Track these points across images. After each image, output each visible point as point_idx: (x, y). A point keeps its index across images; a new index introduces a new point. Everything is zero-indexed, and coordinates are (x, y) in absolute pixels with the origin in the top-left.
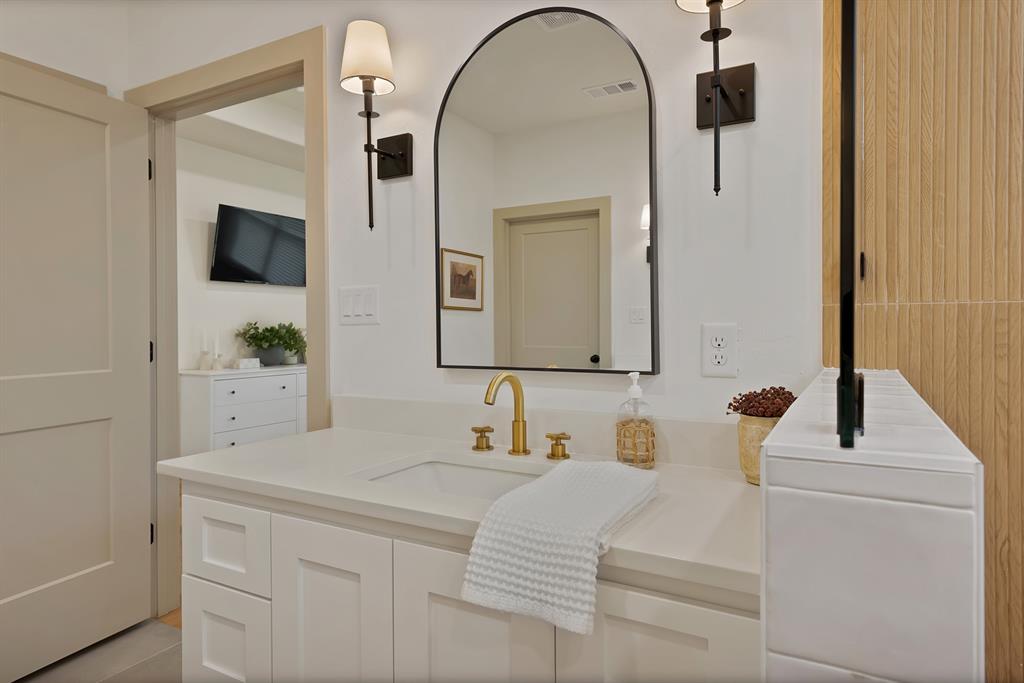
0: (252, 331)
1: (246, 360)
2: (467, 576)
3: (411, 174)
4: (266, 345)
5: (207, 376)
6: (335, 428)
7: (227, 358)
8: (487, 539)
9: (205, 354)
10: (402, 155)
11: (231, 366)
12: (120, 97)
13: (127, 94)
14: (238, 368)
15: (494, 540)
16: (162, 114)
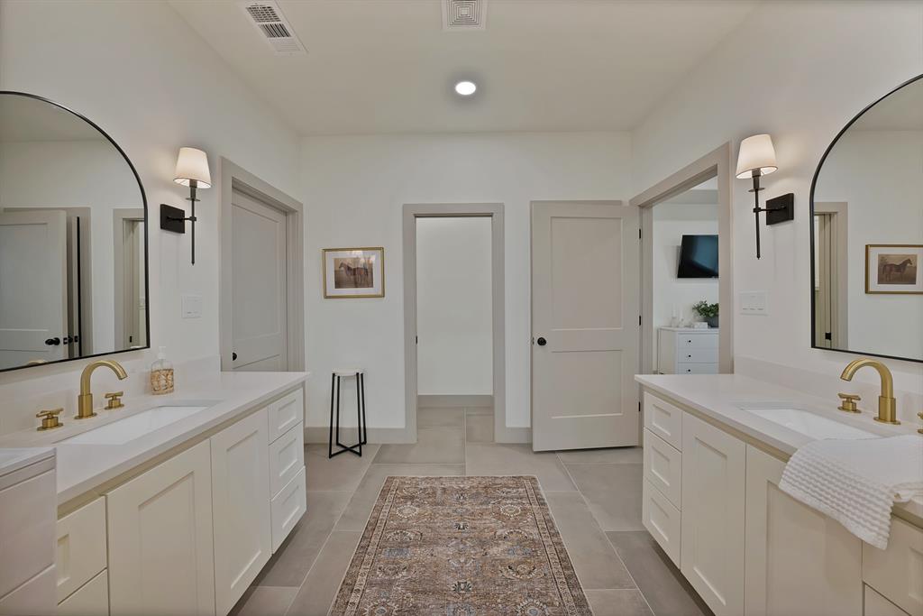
0: (703, 306)
1: (699, 324)
2: (785, 472)
3: (793, 219)
4: (712, 315)
5: (673, 331)
6: (736, 374)
7: (686, 322)
8: (804, 456)
9: (673, 318)
10: (785, 208)
11: (689, 326)
12: (628, 204)
13: (630, 201)
14: (693, 327)
15: (805, 463)
16: (645, 206)
